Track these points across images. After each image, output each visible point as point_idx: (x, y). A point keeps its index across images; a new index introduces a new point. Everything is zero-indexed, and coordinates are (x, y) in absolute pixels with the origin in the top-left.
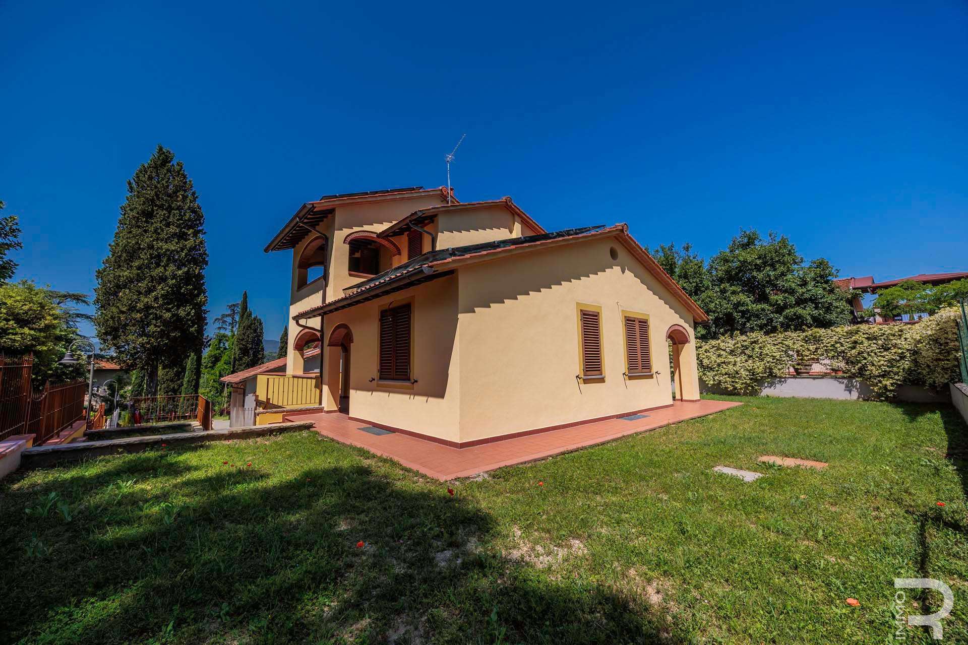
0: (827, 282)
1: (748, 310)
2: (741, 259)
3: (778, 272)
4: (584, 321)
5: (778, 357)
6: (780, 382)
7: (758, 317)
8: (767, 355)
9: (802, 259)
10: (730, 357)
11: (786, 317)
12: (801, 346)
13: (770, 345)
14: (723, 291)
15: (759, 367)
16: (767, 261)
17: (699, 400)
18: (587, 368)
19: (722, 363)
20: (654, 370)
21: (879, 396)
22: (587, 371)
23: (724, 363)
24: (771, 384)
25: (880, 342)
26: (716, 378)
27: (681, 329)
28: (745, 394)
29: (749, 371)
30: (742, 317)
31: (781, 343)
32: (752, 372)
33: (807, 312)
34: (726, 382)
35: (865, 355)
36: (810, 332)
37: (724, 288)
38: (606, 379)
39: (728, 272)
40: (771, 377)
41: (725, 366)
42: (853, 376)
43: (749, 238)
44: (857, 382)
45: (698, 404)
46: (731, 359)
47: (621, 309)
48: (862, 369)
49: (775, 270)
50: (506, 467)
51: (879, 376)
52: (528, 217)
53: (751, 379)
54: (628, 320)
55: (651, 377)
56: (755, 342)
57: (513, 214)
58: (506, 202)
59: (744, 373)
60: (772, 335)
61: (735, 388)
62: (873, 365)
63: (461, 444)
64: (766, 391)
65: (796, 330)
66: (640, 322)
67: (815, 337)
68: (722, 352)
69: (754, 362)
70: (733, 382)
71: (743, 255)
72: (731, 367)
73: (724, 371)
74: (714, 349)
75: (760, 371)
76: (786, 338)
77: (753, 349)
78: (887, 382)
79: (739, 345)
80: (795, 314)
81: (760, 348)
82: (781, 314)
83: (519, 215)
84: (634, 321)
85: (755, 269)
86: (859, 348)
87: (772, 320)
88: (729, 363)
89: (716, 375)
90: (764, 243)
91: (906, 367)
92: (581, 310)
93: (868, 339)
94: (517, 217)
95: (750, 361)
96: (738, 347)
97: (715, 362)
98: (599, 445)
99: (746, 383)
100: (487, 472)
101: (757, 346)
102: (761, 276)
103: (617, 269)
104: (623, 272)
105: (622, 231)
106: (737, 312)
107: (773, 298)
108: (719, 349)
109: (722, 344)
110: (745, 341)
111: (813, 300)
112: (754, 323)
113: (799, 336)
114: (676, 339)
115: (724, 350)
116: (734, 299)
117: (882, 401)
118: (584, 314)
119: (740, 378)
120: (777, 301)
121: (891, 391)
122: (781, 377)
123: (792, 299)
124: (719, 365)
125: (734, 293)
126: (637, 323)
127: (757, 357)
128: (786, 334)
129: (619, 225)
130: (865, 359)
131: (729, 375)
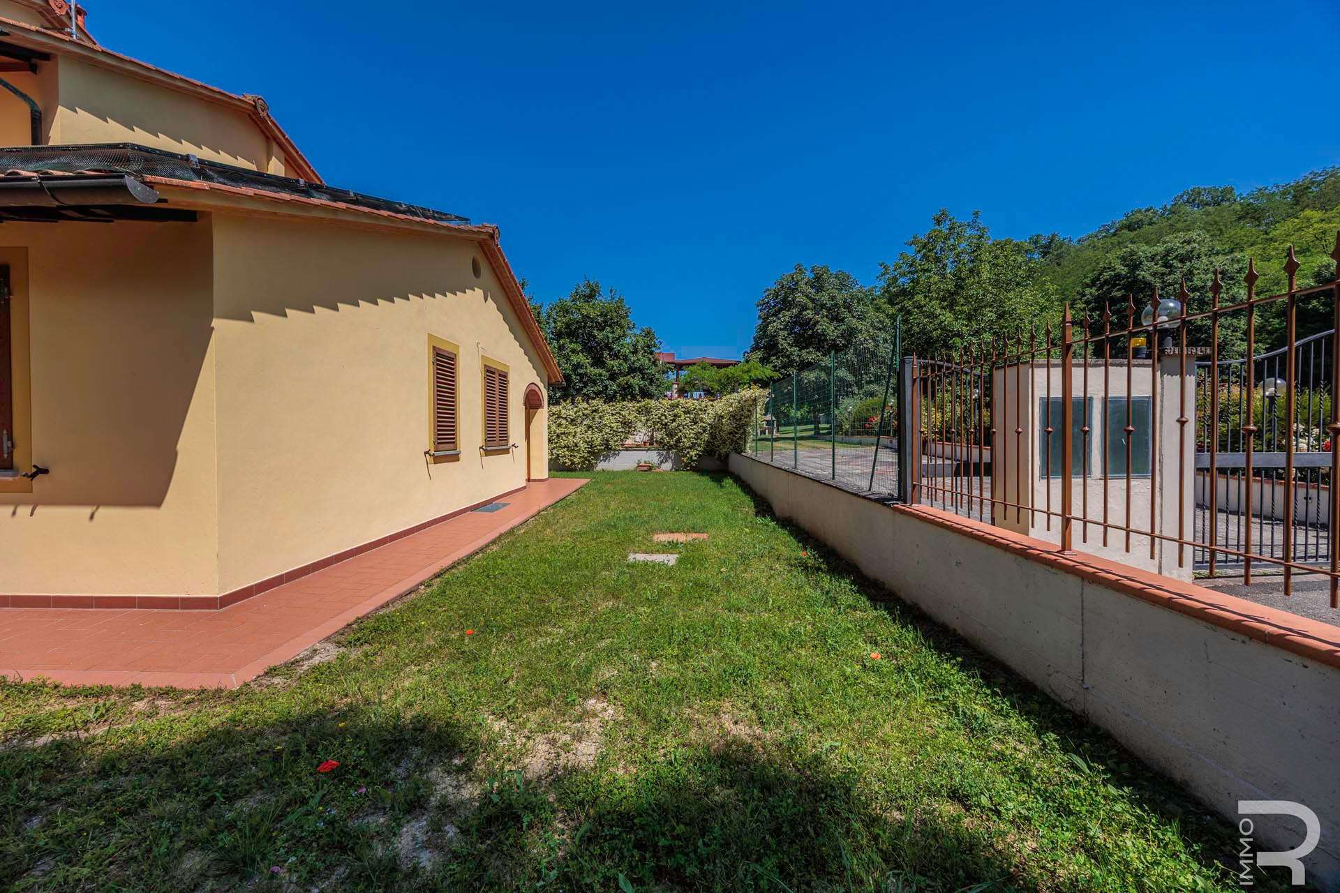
0: (652, 353)
1: (586, 374)
2: (584, 312)
3: (616, 335)
4: (438, 365)
5: (615, 428)
6: (614, 454)
7: (594, 383)
8: (606, 425)
9: (634, 325)
10: (571, 427)
11: (619, 386)
12: (635, 417)
13: (609, 414)
14: (561, 348)
15: (598, 438)
16: (607, 321)
17: (547, 479)
18: (439, 439)
19: (562, 434)
20: (511, 443)
21: (686, 465)
22: (439, 443)
23: (564, 433)
24: (607, 458)
25: (692, 416)
26: (555, 451)
27: (537, 389)
28: (582, 469)
29: (587, 443)
30: (580, 381)
31: (619, 413)
32: (591, 444)
33: (636, 381)
34: (564, 456)
35: (681, 428)
36: (643, 403)
37: (564, 344)
38: (461, 456)
39: (568, 326)
40: (608, 450)
41: (564, 438)
42: (670, 448)
43: (592, 290)
44: (672, 453)
45: (546, 484)
46: (572, 429)
47: (481, 353)
48: (678, 441)
49: (613, 332)
50: (359, 620)
51: (688, 448)
52: (300, 156)
53: (589, 452)
54: (488, 371)
55: (507, 451)
56: (595, 411)
57: (267, 138)
58: (255, 107)
59: (582, 445)
60: (611, 404)
61: (573, 463)
62: (686, 437)
63: (221, 598)
64: (601, 466)
65: (631, 400)
66: (500, 375)
67: (647, 408)
68: (563, 422)
69: (593, 433)
70: (571, 456)
71: (587, 309)
72: (570, 438)
73: (563, 443)
74: (554, 417)
75: (597, 443)
76: (623, 408)
77: (593, 418)
78: (693, 453)
79: (580, 413)
80: (627, 384)
81: (600, 418)
82: (614, 381)
83: (281, 146)
84: (494, 373)
85: (596, 327)
86: (679, 420)
87: (606, 388)
88: (569, 434)
89: (554, 448)
90: (603, 299)
91: (706, 439)
92: (434, 347)
93: (685, 413)
94: (275, 148)
95: (590, 432)
96: (579, 416)
97: (555, 432)
98: (477, 553)
99: (583, 457)
100: (328, 639)
101: (597, 415)
102: (600, 336)
103: (479, 292)
104: (486, 300)
105: (492, 236)
106: (575, 375)
107: (610, 362)
108: (559, 417)
109: (563, 411)
110: (587, 409)
111: (641, 370)
112: (590, 389)
113: (634, 407)
114: (532, 403)
115: (565, 418)
116: (574, 359)
117: (688, 470)
118: (438, 355)
119: (578, 451)
120: (613, 367)
121: (694, 461)
122: (615, 450)
123: (625, 367)
124: (558, 436)
125: (573, 351)
126: (496, 376)
127: (597, 428)
128: (624, 403)
129: (489, 226)
130: (681, 431)
131: (568, 447)
